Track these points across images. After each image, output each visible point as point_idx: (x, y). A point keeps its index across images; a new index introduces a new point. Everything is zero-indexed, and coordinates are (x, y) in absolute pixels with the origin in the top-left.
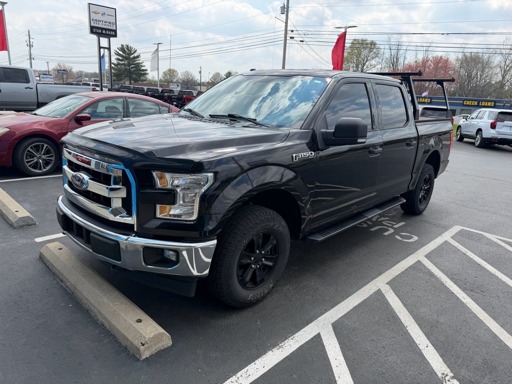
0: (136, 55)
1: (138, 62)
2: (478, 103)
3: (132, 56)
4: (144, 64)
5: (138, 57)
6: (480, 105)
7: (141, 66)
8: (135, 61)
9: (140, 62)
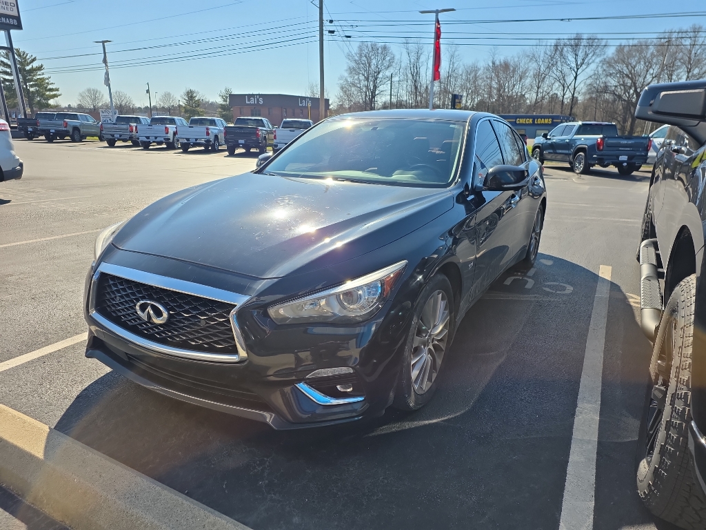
0: (35, 64)
1: (41, 77)
2: (533, 121)
3: (28, 68)
4: (51, 81)
5: (40, 68)
6: (536, 122)
7: (48, 83)
8: (34, 76)
9: (45, 76)
